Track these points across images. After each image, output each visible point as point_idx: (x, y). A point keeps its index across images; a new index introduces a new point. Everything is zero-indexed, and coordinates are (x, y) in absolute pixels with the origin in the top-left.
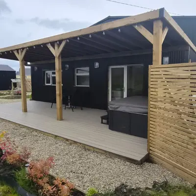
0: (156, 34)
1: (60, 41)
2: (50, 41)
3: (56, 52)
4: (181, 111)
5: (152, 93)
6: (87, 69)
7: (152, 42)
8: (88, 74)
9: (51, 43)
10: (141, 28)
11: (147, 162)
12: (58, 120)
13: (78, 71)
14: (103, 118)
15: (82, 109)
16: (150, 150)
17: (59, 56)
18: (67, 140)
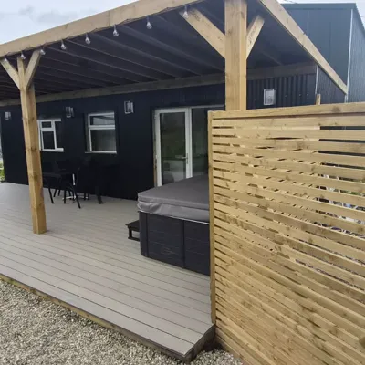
0: (230, 32)
1: (28, 54)
2: (7, 53)
3: (20, 78)
4: (281, 234)
5: (216, 181)
6: (112, 114)
7: (223, 54)
8: (113, 127)
9: (7, 57)
10: (197, 18)
11: (207, 351)
12: (35, 232)
13: (96, 120)
14: (131, 227)
15: (100, 202)
16: (217, 318)
17: (29, 88)
18: (34, 291)
